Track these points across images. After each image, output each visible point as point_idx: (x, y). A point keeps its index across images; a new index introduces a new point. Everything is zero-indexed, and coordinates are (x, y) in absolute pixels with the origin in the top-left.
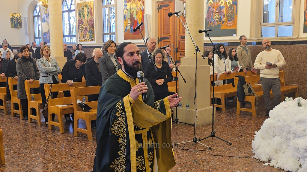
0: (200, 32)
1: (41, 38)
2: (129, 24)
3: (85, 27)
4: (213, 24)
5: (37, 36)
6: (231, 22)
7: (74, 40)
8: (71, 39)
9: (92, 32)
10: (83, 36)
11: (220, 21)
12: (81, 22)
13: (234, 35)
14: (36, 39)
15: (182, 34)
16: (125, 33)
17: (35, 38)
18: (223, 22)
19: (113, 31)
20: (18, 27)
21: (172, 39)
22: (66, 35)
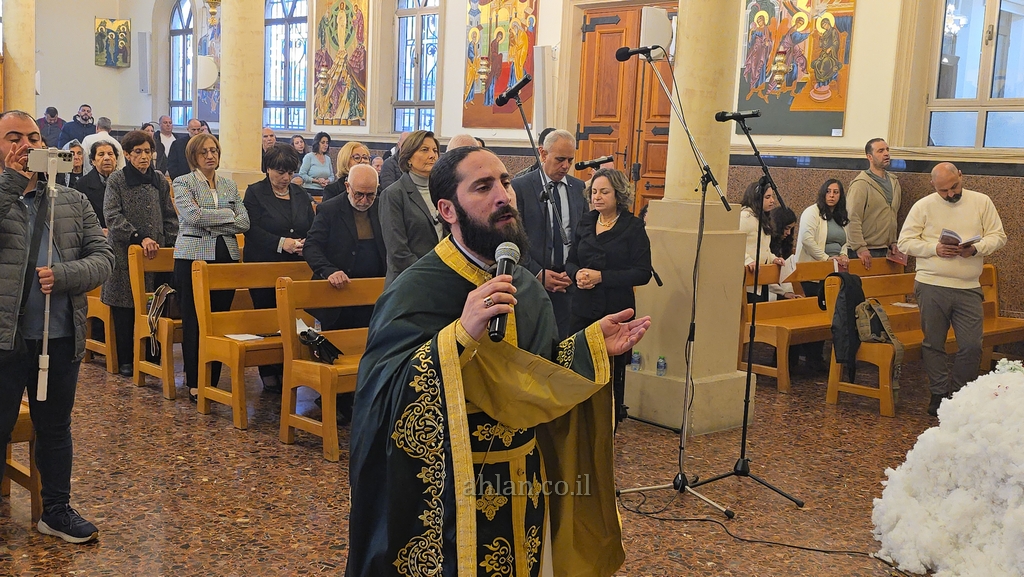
0: (722, 117)
1: (189, 104)
2: (483, 77)
3: (336, 77)
4: (764, 92)
5: (178, 97)
6: (827, 87)
7: (299, 118)
8: (287, 114)
9: (358, 96)
10: (327, 106)
11: (789, 82)
12: (323, 60)
13: (835, 132)
14: (175, 109)
15: (658, 119)
16: (469, 104)
17: (173, 104)
18: (801, 85)
19: (429, 94)
20: (118, 64)
21: (622, 135)
22: (273, 99)
